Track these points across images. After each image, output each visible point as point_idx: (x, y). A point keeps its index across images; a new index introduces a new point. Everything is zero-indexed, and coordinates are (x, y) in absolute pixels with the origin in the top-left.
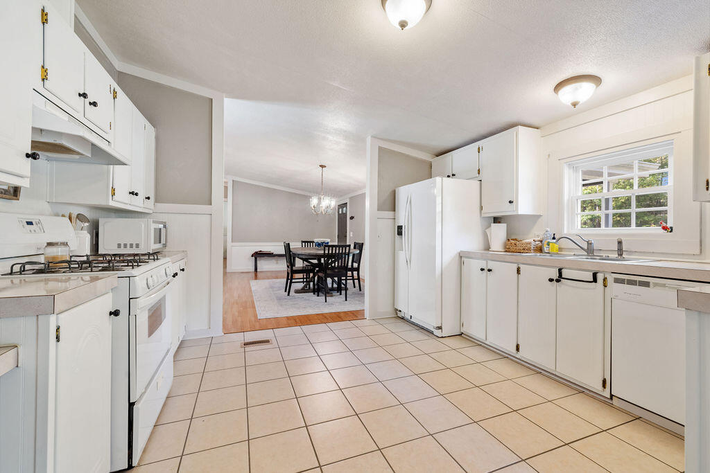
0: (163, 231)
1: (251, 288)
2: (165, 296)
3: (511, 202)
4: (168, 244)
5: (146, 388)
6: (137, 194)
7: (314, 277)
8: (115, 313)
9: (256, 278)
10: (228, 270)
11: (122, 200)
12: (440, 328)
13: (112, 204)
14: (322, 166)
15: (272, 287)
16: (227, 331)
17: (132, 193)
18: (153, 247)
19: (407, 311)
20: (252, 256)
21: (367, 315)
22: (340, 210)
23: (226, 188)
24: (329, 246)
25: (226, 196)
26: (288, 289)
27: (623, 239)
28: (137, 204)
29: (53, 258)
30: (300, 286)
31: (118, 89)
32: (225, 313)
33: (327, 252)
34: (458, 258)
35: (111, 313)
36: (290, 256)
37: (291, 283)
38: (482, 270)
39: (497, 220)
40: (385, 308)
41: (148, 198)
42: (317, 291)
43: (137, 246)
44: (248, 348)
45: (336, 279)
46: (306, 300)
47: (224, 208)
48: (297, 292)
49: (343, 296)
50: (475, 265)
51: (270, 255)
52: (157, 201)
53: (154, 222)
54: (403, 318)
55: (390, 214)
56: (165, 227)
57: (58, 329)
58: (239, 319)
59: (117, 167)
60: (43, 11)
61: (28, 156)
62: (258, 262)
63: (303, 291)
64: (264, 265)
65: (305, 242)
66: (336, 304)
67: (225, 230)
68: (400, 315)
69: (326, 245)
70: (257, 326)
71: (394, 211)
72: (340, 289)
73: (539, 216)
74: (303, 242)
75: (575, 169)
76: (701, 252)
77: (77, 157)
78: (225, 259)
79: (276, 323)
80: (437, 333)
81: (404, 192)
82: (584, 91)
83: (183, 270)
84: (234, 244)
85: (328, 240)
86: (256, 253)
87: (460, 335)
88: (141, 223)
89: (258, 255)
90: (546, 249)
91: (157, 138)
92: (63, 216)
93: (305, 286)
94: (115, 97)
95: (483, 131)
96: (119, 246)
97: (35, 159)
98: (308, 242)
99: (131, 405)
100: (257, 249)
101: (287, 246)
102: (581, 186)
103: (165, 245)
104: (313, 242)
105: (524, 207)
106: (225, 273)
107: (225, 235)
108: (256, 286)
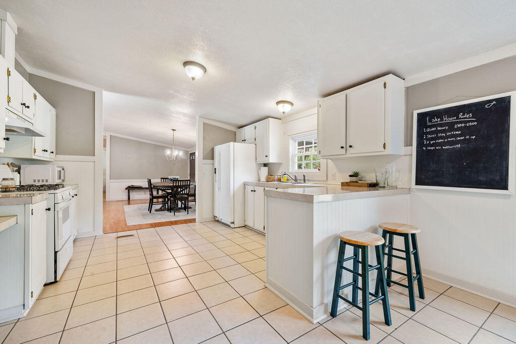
0: (62, 172)
1: (124, 209)
2: (68, 207)
3: (266, 156)
4: (65, 180)
5: (63, 247)
6: (47, 151)
7: (168, 201)
8: (49, 209)
9: (129, 204)
10: (107, 199)
11: (39, 155)
12: (233, 223)
13: (34, 157)
14: (173, 130)
15: (139, 209)
16: (105, 232)
17: (45, 151)
18: (57, 181)
19: (220, 217)
20: (126, 189)
21: (197, 221)
22: (191, 157)
23: (105, 140)
24: (179, 181)
25: (105, 146)
26: (150, 209)
27: (305, 175)
28: (46, 156)
29: (7, 186)
30: (159, 206)
31: (37, 94)
32: (104, 224)
33: (175, 184)
34: (243, 185)
35: (46, 210)
36: (151, 187)
37: (152, 204)
38: (252, 191)
39: (265, 165)
40: (208, 216)
41: (53, 152)
42: (170, 210)
43: (47, 181)
44: (119, 239)
45: (183, 202)
46: (162, 215)
47: (104, 155)
48: (157, 210)
49: (187, 212)
50: (249, 188)
51: (139, 188)
52: (56, 154)
53: (58, 167)
54: (218, 221)
55: (210, 161)
56: (63, 169)
57: (32, 210)
58: (115, 226)
59: (37, 138)
60: (8, 70)
61: (4, 139)
62: (130, 194)
63: (161, 210)
64: (135, 195)
65: (163, 179)
66: (182, 216)
67: (105, 171)
68: (217, 219)
69: (176, 180)
70: (126, 229)
71: (213, 159)
72: (186, 208)
73: (282, 163)
74: (162, 178)
75: (295, 141)
76: (327, 179)
77: (15, 133)
78: (104, 192)
79: (140, 227)
80: (232, 226)
81: (218, 149)
82: (287, 108)
83: (76, 195)
84: (112, 181)
85: (178, 177)
86: (129, 187)
87: (245, 226)
88: (49, 167)
89: (130, 189)
90: (282, 180)
91: (57, 115)
92: (4, 164)
93: (162, 207)
94: (35, 99)
95: (256, 118)
96: (35, 181)
97: (8, 140)
98: (165, 179)
99: (56, 253)
100: (130, 184)
101: (150, 181)
102: (297, 149)
103: (63, 181)
104: (167, 179)
105: (272, 159)
106: (104, 202)
107: (105, 175)
108: (127, 208)
